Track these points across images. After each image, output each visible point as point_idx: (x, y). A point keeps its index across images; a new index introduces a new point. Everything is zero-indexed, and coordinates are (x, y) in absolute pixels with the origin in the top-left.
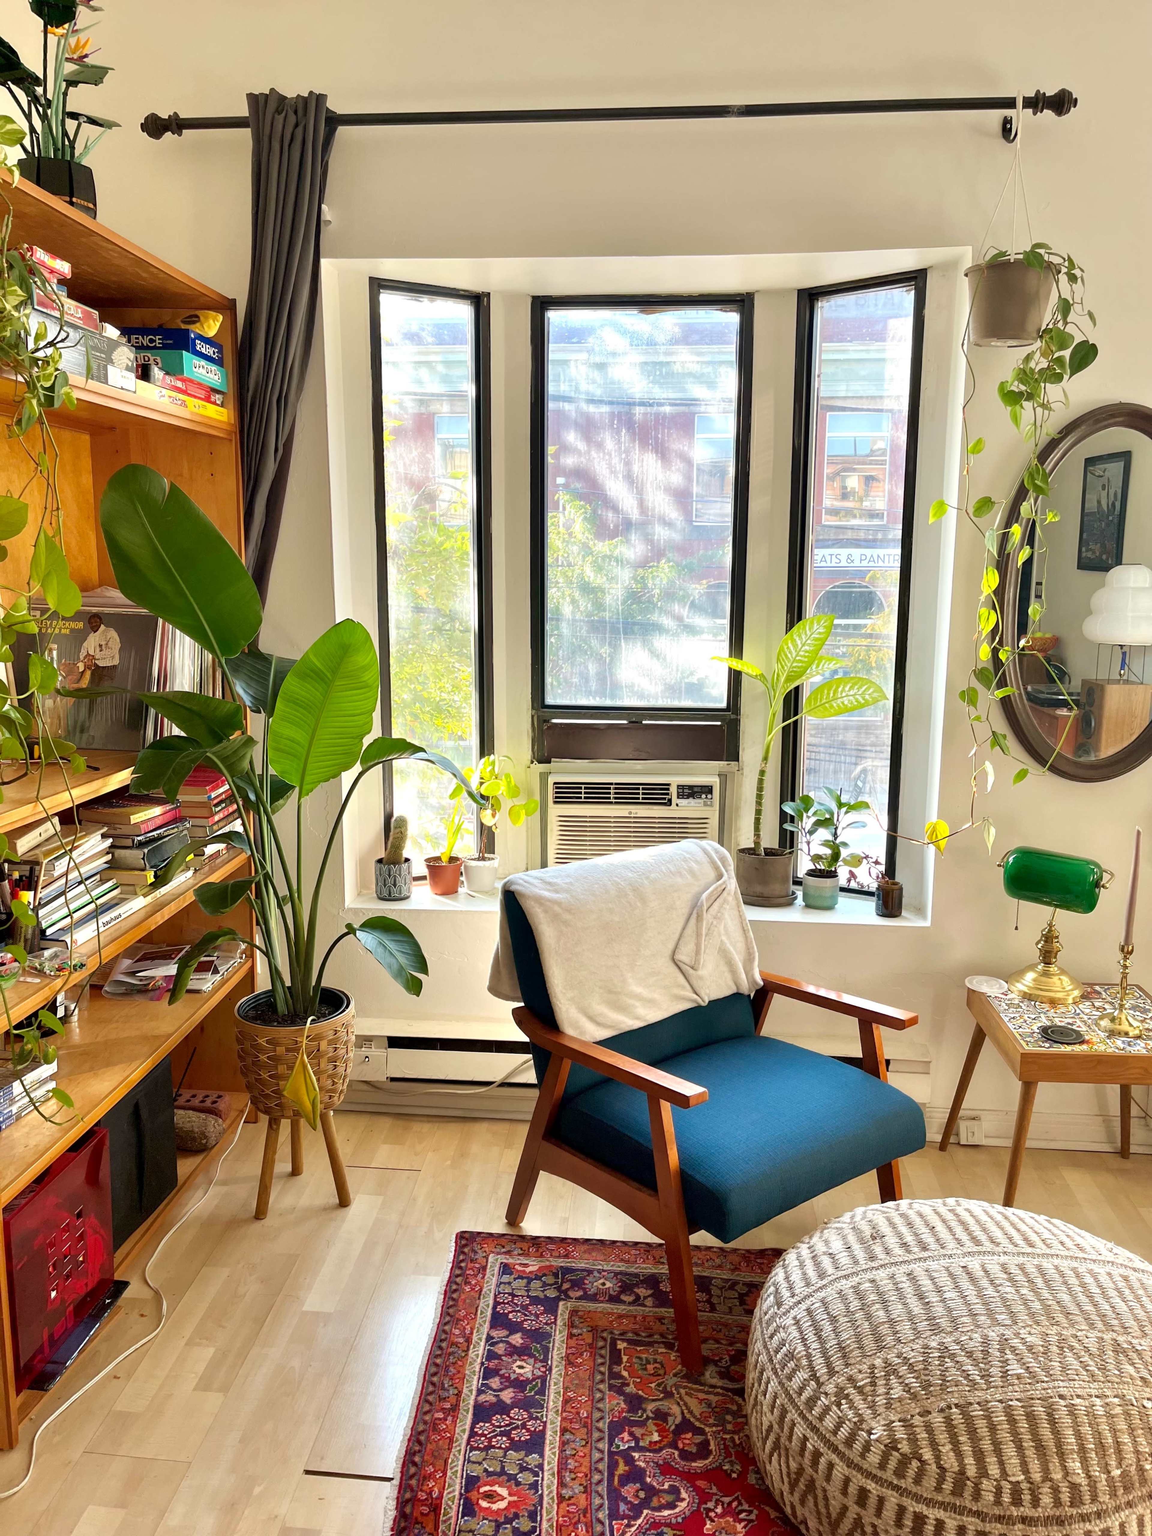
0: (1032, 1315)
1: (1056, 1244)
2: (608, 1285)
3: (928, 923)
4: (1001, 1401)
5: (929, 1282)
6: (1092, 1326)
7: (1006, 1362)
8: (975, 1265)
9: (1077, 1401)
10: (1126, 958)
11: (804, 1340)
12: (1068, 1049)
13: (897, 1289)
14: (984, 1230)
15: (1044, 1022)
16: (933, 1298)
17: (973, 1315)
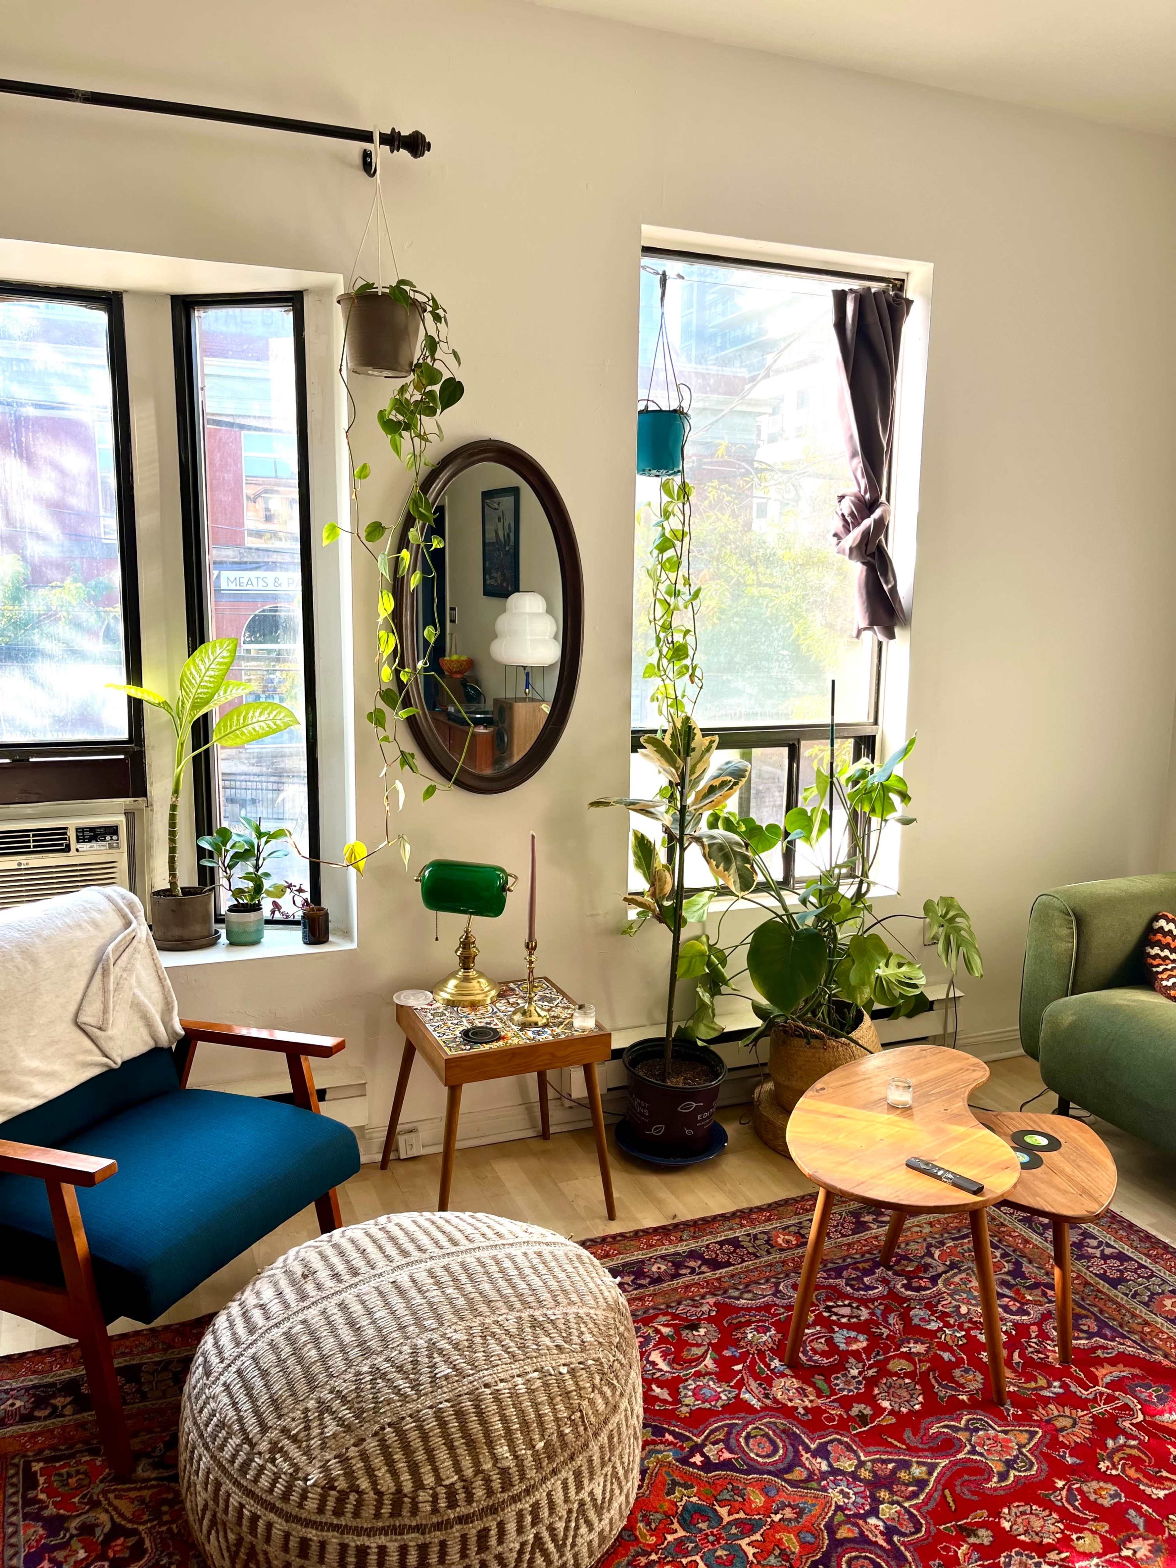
0: (456, 1312)
1: (478, 1237)
2: (18, 1403)
3: (354, 946)
4: (431, 1407)
5: (360, 1306)
6: (511, 1308)
7: (434, 1366)
8: (403, 1278)
9: (501, 1385)
10: (530, 954)
11: (234, 1404)
12: (487, 1047)
13: (329, 1323)
14: (413, 1240)
15: (466, 1025)
16: (364, 1322)
17: (402, 1328)
